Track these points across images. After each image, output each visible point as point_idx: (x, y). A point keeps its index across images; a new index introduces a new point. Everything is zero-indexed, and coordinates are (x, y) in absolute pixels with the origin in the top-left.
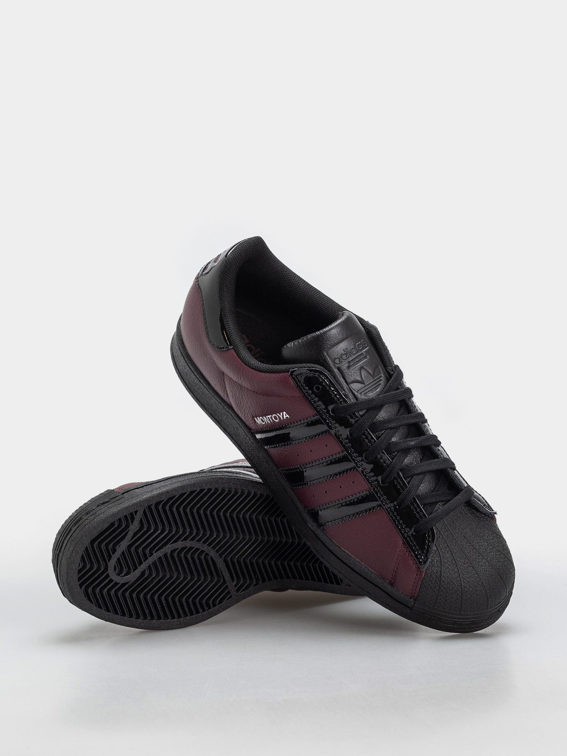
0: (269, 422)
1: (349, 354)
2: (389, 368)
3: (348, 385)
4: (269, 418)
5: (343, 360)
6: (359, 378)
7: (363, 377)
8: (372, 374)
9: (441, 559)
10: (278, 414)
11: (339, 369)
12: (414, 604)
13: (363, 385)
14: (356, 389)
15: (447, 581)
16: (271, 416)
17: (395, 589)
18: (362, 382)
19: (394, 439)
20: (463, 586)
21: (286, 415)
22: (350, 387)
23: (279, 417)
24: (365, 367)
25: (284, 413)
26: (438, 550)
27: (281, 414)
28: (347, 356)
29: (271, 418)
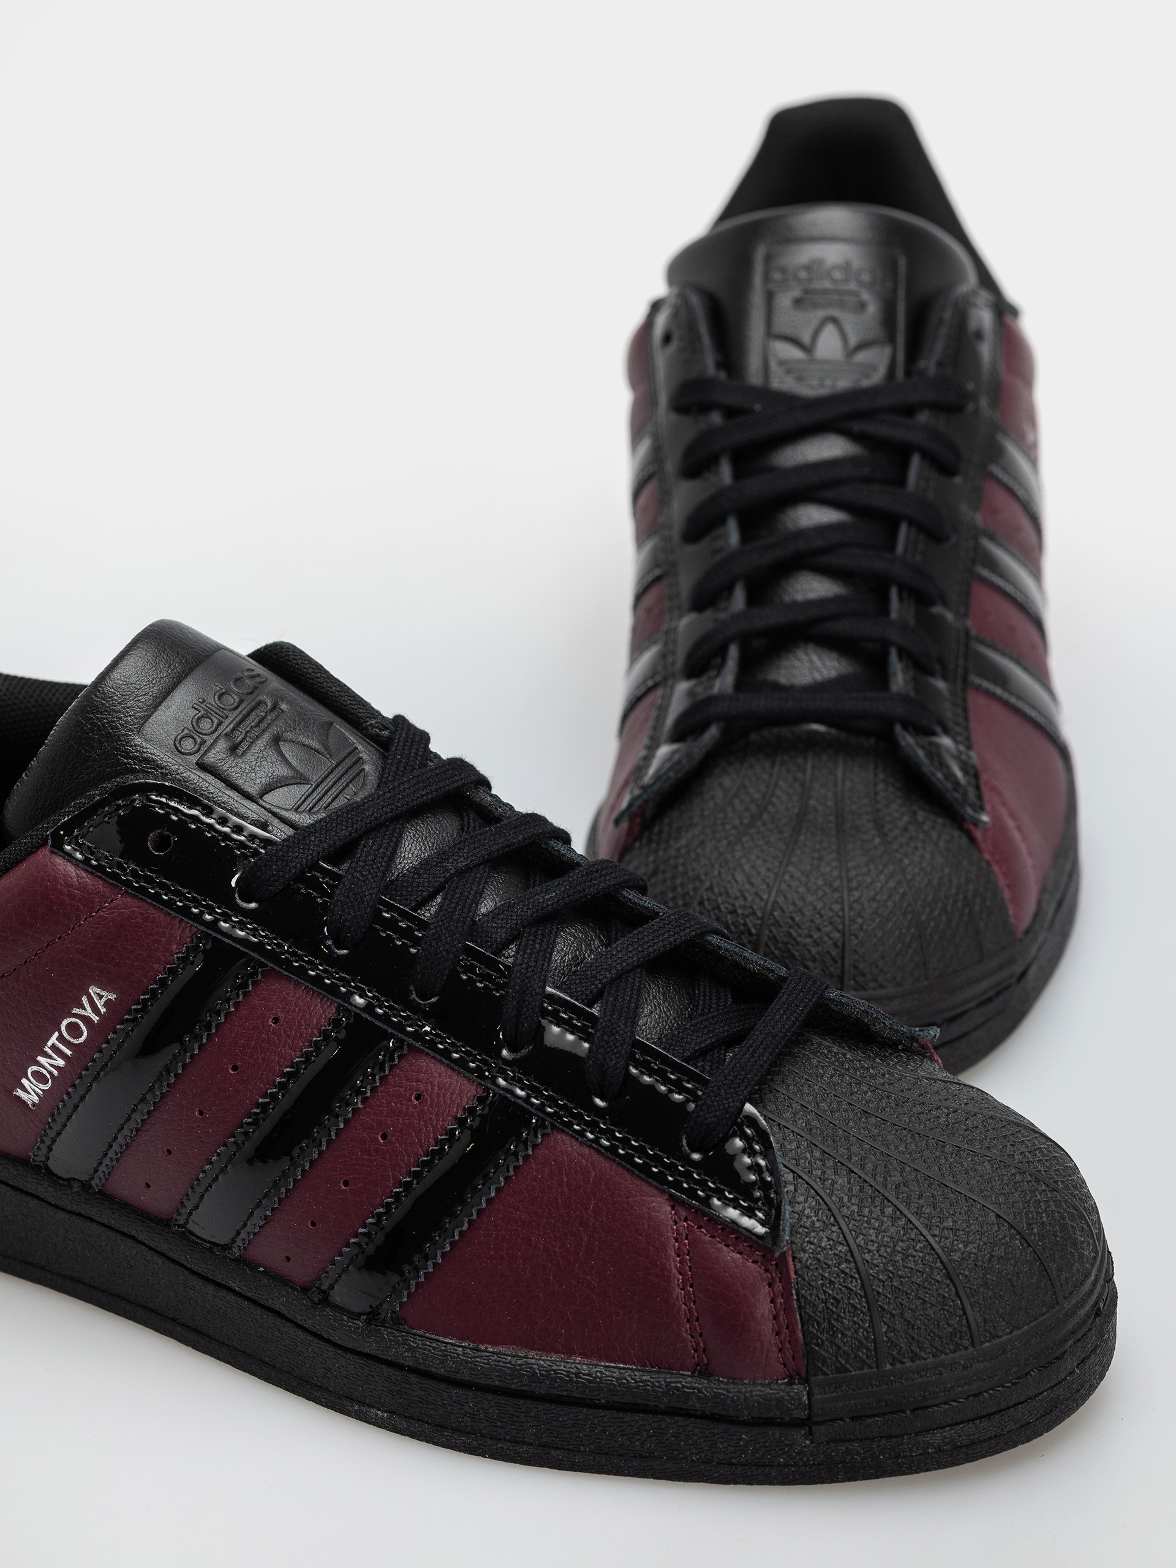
0: (61, 1062)
1: (216, 713)
2: (371, 724)
3: (256, 803)
4: (54, 1048)
5: (205, 737)
6: (282, 771)
7: (294, 763)
8: (322, 749)
9: (823, 1200)
10: (76, 1011)
11: (203, 767)
12: (809, 1399)
13: (305, 788)
14: (291, 803)
15: (880, 1255)
16: (56, 1034)
17: (721, 1382)
18: (299, 779)
19: (486, 907)
20: (940, 1251)
21: (101, 997)
22: (268, 806)
23: (86, 1020)
24: (289, 735)
25: (93, 990)
26: (800, 1177)
27: (84, 999)
28: (212, 720)
29: (61, 1038)
